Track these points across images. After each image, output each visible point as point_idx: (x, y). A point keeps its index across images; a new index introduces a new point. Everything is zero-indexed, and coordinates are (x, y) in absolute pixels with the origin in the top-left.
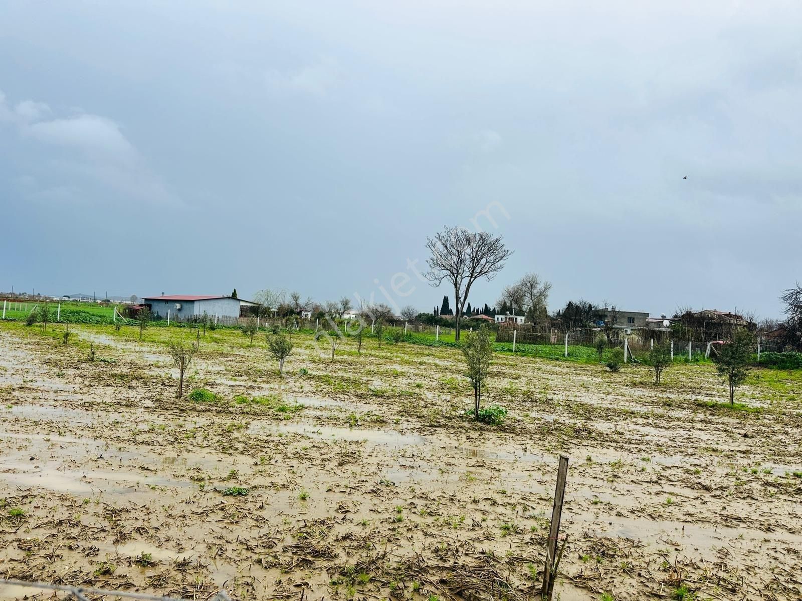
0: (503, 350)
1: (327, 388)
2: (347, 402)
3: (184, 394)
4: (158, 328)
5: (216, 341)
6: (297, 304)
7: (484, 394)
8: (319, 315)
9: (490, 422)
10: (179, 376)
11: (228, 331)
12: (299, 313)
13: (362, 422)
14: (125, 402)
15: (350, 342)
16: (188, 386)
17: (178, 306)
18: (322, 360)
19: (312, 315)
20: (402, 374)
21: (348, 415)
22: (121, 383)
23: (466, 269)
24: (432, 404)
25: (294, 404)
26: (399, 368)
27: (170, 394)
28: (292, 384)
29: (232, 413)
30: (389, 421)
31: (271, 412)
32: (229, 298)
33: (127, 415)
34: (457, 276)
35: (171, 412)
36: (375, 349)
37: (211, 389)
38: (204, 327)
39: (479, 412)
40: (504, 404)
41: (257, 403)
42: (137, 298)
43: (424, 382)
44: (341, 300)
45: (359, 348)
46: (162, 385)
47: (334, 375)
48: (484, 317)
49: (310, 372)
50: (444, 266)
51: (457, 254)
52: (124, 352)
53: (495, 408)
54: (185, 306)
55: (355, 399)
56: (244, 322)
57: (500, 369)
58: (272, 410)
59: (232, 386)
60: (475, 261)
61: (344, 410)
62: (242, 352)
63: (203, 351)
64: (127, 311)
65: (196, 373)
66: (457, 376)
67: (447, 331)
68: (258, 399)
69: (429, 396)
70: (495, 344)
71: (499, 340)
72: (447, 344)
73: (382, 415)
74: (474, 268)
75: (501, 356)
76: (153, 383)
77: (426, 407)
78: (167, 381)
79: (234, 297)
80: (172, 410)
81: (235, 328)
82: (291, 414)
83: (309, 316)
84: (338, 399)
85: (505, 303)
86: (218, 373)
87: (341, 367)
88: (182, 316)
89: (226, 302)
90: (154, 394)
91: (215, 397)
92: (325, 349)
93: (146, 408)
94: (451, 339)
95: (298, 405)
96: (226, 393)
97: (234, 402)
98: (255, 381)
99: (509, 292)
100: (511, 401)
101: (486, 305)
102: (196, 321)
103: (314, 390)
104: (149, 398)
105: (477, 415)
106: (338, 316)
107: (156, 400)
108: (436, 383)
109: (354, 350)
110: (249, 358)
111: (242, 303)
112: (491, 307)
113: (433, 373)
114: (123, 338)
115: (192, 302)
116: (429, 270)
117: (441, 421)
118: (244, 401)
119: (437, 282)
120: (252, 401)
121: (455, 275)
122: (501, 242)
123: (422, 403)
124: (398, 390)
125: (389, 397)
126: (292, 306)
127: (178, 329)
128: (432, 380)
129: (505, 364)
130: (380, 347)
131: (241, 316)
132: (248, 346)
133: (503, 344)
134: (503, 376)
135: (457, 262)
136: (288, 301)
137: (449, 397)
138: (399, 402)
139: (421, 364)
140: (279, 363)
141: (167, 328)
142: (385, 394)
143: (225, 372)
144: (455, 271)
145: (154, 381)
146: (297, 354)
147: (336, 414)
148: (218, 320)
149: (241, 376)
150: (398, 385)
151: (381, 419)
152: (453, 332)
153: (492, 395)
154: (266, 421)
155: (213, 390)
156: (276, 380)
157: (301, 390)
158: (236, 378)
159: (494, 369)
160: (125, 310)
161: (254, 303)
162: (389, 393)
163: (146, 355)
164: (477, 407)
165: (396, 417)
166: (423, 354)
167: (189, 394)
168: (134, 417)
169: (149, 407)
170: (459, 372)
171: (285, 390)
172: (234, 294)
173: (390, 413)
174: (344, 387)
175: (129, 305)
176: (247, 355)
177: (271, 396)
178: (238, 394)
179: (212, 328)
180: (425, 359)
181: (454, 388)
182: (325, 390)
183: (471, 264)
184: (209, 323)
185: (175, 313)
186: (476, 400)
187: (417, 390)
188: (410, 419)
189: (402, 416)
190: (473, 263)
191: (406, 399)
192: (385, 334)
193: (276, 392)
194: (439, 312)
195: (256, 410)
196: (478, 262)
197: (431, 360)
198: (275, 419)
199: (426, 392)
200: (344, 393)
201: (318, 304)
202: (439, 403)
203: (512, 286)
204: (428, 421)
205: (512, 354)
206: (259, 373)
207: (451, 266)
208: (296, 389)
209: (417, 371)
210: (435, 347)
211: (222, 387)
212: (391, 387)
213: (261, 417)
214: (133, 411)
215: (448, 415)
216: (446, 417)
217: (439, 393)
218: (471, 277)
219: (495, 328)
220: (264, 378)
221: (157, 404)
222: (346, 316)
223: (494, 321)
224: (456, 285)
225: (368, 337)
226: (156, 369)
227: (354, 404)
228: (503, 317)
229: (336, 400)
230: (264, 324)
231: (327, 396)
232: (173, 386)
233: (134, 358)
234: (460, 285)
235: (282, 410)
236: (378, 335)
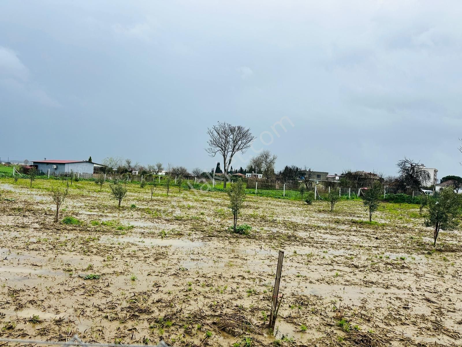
0: (250, 193)
1: (148, 216)
2: (160, 224)
3: (59, 220)
4: (42, 180)
5: (79, 188)
6: (129, 166)
7: (239, 218)
8: (143, 172)
9: (242, 233)
10: (56, 209)
11: (86, 182)
12: (131, 172)
13: (169, 235)
14: (21, 225)
15: (162, 189)
16: (61, 215)
17: (55, 166)
18: (145, 199)
19: (139, 173)
20: (193, 207)
21: (160, 231)
22: (18, 213)
23: (230, 147)
24: (210, 224)
25: (127, 225)
26: (191, 204)
27: (50, 220)
28: (126, 214)
29: (89, 231)
30: (185, 234)
31: (113, 230)
32: (87, 162)
33: (23, 233)
34: (225, 151)
35: (51, 231)
36: (177, 193)
37: (76, 217)
38: (71, 179)
39: (236, 228)
40: (250, 223)
41: (105, 225)
42: (28, 161)
43: (205, 212)
44: (157, 164)
45: (168, 192)
46: (45, 214)
47: (152, 208)
48: (240, 174)
49: (137, 206)
51: (225, 138)
52: (20, 195)
53: (245, 225)
54: (59, 166)
55: (164, 222)
56: (97, 176)
57: (248, 203)
58: (114, 229)
59: (89, 215)
60: (235, 142)
61: (158, 228)
62: (95, 194)
63: (71, 194)
64: (22, 169)
65: (67, 207)
66: (224, 208)
67: (219, 183)
68: (105, 223)
69: (208, 219)
70: (246, 190)
71: (248, 187)
72: (219, 190)
73: (181, 231)
74: (234, 146)
75: (249, 196)
76: (39, 213)
77: (206, 226)
78: (48, 212)
79: (90, 161)
80: (52, 229)
81: (90, 180)
82: (125, 231)
83: (137, 173)
84: (155, 222)
85: (252, 166)
86: (80, 207)
87: (157, 203)
88: (57, 173)
89: (85, 164)
90: (40, 220)
91: (79, 221)
92: (146, 193)
93: (35, 228)
94: (221, 187)
95: (130, 226)
96: (86, 219)
97: (91, 224)
98: (103, 212)
99: (254, 160)
100: (254, 221)
101: (241, 168)
102: (66, 176)
103: (140, 217)
104: (37, 223)
105: (235, 230)
106: (155, 173)
107: (42, 224)
108: (212, 212)
109: (165, 193)
110: (100, 198)
111: (95, 165)
112: (244, 169)
113: (210, 206)
114: (19, 186)
115: (64, 164)
116: (209, 147)
117: (214, 233)
118: (97, 224)
119: (214, 154)
120: (102, 224)
121: (224, 150)
122: (249, 132)
123: (204, 223)
124: (190, 216)
125: (185, 221)
126: (126, 167)
127: (55, 181)
128: (210, 210)
129: (251, 201)
130: (180, 192)
131: (94, 173)
132: (99, 191)
133: (250, 189)
134: (250, 207)
135: (225, 143)
136: (124, 164)
137: (219, 220)
138: (191, 223)
139: (204, 201)
140: (119, 201)
141: (48, 180)
142: (183, 219)
143: (85, 207)
144: (224, 148)
145: (40, 212)
146: (129, 196)
147: (153, 230)
148: (80, 175)
149: (95, 209)
150: (190, 213)
151: (180, 233)
152: (223, 183)
153: (243, 218)
154: (110, 235)
155: (77, 217)
156: (116, 211)
157: (132, 217)
158: (92, 210)
159: (245, 204)
160: (20, 168)
161: (103, 165)
162: (185, 218)
163: (35, 196)
164: (235, 225)
165: (189, 232)
166: (205, 196)
167: (62, 220)
168: (27, 234)
169: (37, 228)
170: (225, 205)
171: (122, 217)
172: (90, 160)
173: (185, 229)
174: (158, 215)
175: (24, 166)
176: (98, 196)
177: (113, 221)
178: (93, 220)
179: (77, 180)
180: (206, 198)
181: (222, 215)
182: (146, 217)
183: (233, 144)
184: (74, 178)
185: (53, 171)
186: (234, 221)
187: (201, 216)
188: (197, 232)
189: (192, 231)
190: (234, 144)
191: (195, 221)
192: (183, 184)
193: (117, 219)
194: (215, 171)
195: (104, 229)
196: (237, 143)
197: (210, 199)
198: (116, 234)
199: (206, 217)
200: (158, 218)
201: (143, 166)
202: (214, 223)
203: (255, 157)
204: (208, 233)
205: (255, 195)
206: (106, 207)
207: (222, 145)
208: (129, 217)
209: (201, 205)
210: (212, 191)
211: (83, 216)
212: (186, 215)
213: (107, 233)
214: (26, 231)
215: (219, 230)
216: (218, 231)
217: (214, 218)
218: (233, 151)
219: (246, 180)
220: (109, 210)
221: (42, 226)
222: (160, 174)
223: (245, 177)
224: (224, 156)
225: (173, 186)
226: (41, 205)
227: (164, 225)
228: (250, 174)
229: (153, 223)
230: (109, 178)
231: (148, 220)
232: (52, 215)
233: (27, 198)
234: (226, 156)
235: (120, 229)
236: (179, 185)
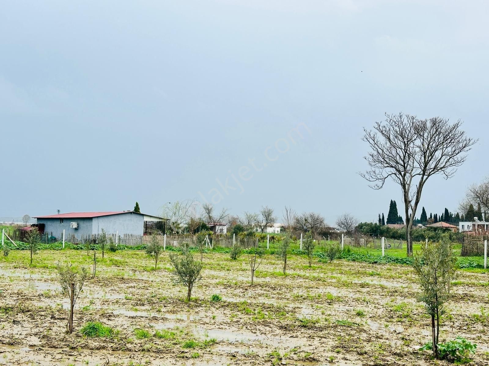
0: (471, 266)
1: (245, 318)
2: (269, 336)
3: (76, 328)
4: (52, 251)
5: (116, 264)
6: (210, 217)
7: (446, 323)
8: (237, 229)
9: (454, 359)
10: (69, 306)
11: (131, 252)
12: (213, 228)
13: (288, 361)
14: (7, 340)
15: (273, 261)
16: (81, 318)
17: (74, 225)
18: (239, 284)
19: (228, 230)
20: (339, 300)
21: (270, 351)
22: (5, 317)
23: (416, 164)
24: (377, 337)
25: (203, 338)
26: (334, 292)
27: (60, 328)
28: (202, 314)
29: (130, 350)
30: (322, 359)
31: (176, 349)
32: (131, 213)
33: (9, 356)
34: (405, 175)
35: (60, 350)
36: (304, 268)
37: (107, 322)
38: (103, 248)
39: (439, 347)
40: (474, 336)
41: (161, 337)
42: (29, 217)
43: (367, 309)
44: (263, 210)
45: (285, 268)
46: (51, 318)
47: (254, 301)
48: (445, 224)
49: (224, 299)
50: (387, 163)
51: (403, 148)
52: (11, 281)
53: (460, 341)
54: (83, 224)
55: (278, 331)
56: (148, 240)
57: (467, 290)
58: (178, 346)
59: (133, 317)
60: (428, 154)
61: (264, 345)
62: (145, 276)
63: (101, 277)
64: (17, 233)
65: (92, 303)
66: (410, 300)
67: (397, 245)
68: (162, 333)
69: (374, 327)
70: (460, 259)
71: (464, 254)
72: (397, 261)
73: (312, 351)
74: (426, 164)
75: (468, 274)
76: (42, 316)
77: (369, 341)
78: (57, 313)
79: (136, 211)
80: (61, 348)
81: (138, 248)
82: (200, 351)
83: (225, 231)
84: (258, 332)
85: (471, 206)
86: (117, 302)
87: (262, 292)
88: (79, 236)
89: (128, 217)
90: (41, 330)
91: (111, 331)
92: (243, 270)
93: (31, 346)
94: (402, 253)
95: (208, 339)
96: (125, 327)
97: (134, 337)
98: (159, 311)
99: (475, 192)
100: (483, 332)
101: (446, 210)
102: (95, 241)
103: (229, 321)
104: (36, 335)
105: (436, 351)
106: (259, 230)
107: (44, 337)
108: (382, 310)
109: (279, 270)
110: (154, 284)
111: (146, 219)
112: (453, 212)
113: (378, 297)
114: (11, 265)
115: (90, 219)
116: (369, 169)
117: (388, 358)
118: (145, 336)
119: (380, 183)
120: (155, 336)
121: (403, 173)
122: (460, 129)
123: (364, 336)
124: (333, 320)
125: (321, 329)
126: (204, 219)
127: (74, 252)
128: (377, 306)
129: (474, 284)
130: (310, 267)
131: (145, 233)
132: (153, 270)
133: (470, 258)
134: (472, 299)
135: (404, 157)
136: (199, 215)
137: (400, 328)
138: (335, 335)
139: (362, 286)
140: (187, 288)
141: (62, 252)
142: (317, 325)
143: (125, 301)
144: (401, 169)
145: (43, 313)
146: (209, 278)
147: (255, 350)
148: (120, 239)
149: (143, 305)
150: (333, 313)
151: (312, 356)
152: (404, 245)
153: (457, 324)
154: (169, 360)
155: (110, 322)
156: (183, 309)
157: (213, 321)
158: (137, 307)
159: (460, 291)
160: (15, 232)
161: (160, 218)
162: (322, 324)
163: (37, 283)
164: (436, 340)
165: (330, 354)
166: (365, 274)
167: (82, 328)
168: (17, 357)
169: (35, 345)
170: (412, 295)
171: (194, 322)
172: (137, 208)
173: (323, 348)
174: (266, 316)
175: (20, 226)
176: (151, 279)
177: (177, 329)
178: (138, 327)
179: (113, 249)
180: (368, 280)
181: (406, 317)
182: (242, 321)
183: (423, 158)
184: (108, 245)
185: (72, 233)
186: (434, 331)
187: (358, 320)
188: (348, 356)
189: (338, 352)
190: (425, 157)
191: (344, 330)
192: (317, 250)
193: (184, 324)
194: (386, 220)
195: (159, 347)
196: (432, 155)
197: (375, 281)
198: (180, 357)
199: (369, 321)
200: (266, 324)
201: (235, 217)
202: (387, 335)
203: (479, 185)
204: (373, 358)
205: (483, 270)
206: (164, 301)
207: (397, 163)
208: (207, 320)
209: (358, 296)
210: (380, 264)
211: (121, 319)
212: (324, 316)
213: (164, 355)
214: (16, 351)
215: (398, 352)
216: (395, 354)
217: (386, 323)
218: (424, 174)
219: (460, 238)
220: (170, 307)
221: (44, 342)
222: (269, 230)
223: (458, 229)
224: (404, 185)
225: (297, 254)
226: (47, 300)
227: (277, 337)
228: (470, 224)
229: (255, 333)
230: (171, 242)
231: (244, 328)
232: (64, 319)
233: (22, 287)
234: (409, 185)
235: (189, 346)
236: (308, 251)
